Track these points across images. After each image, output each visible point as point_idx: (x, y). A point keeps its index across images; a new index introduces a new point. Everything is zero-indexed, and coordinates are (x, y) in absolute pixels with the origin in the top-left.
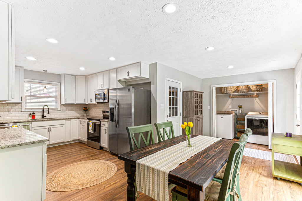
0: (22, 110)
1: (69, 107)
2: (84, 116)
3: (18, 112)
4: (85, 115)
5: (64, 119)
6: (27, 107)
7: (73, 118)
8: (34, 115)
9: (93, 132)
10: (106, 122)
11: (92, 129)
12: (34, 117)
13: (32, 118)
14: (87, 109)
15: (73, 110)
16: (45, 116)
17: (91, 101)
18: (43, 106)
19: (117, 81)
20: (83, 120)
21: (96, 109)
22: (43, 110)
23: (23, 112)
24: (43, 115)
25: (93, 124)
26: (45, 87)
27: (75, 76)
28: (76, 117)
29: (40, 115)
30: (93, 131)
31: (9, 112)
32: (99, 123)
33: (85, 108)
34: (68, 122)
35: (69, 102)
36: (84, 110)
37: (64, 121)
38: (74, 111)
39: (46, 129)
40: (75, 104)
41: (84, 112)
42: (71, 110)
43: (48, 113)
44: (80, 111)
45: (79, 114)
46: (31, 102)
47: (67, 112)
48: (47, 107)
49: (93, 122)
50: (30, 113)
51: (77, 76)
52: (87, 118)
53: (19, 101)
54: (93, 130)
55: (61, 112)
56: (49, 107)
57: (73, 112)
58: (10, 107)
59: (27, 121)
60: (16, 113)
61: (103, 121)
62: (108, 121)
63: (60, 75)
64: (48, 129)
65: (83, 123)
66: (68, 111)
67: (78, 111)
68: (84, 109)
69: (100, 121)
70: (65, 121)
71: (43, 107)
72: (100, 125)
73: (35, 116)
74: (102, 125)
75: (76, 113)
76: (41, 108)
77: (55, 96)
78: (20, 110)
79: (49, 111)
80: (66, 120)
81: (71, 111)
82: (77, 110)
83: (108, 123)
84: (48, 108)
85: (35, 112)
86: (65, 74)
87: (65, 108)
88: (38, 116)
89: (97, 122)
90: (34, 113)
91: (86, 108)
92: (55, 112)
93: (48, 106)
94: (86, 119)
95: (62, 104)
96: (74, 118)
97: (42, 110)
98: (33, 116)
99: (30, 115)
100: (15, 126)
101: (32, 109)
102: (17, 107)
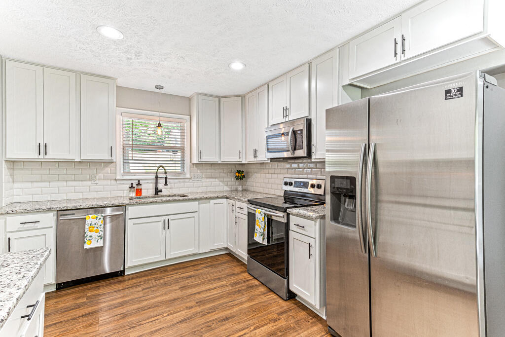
0: (118, 177)
1: (208, 171)
2: (237, 190)
3: (109, 182)
4: (240, 188)
5: (196, 199)
7: (216, 196)
8: (139, 187)
9: (265, 243)
10: (309, 218)
11: (263, 235)
12: (139, 192)
14: (244, 176)
15: (215, 178)
16: (161, 191)
17: (255, 156)
18: (156, 168)
19: (341, 88)
20: (239, 204)
21: (263, 175)
22: (157, 177)
23: (118, 182)
24: (156, 188)
25: (266, 218)
26: (159, 125)
27: (220, 98)
28: (221, 195)
29: (151, 187)
30: (266, 240)
31: (93, 182)
32: (284, 220)
33: (239, 173)
34: (205, 206)
35: (205, 159)
36: (238, 178)
37: (197, 203)
38: (216, 180)
39: (160, 223)
40: (220, 162)
41: (237, 182)
42: (212, 177)
43: (166, 184)
44: (229, 179)
45: (227, 185)
46: (133, 158)
47: (203, 180)
48: (164, 171)
49: (265, 214)
50: (132, 184)
51: (223, 97)
52: (248, 201)
53: (106, 157)
54: (266, 236)
55: (191, 181)
56: (167, 171)
57: (216, 182)
58: (94, 171)
59: (118, 204)
60: (105, 182)
61: (298, 215)
62: (316, 218)
63: (189, 99)
64: (162, 222)
65: (238, 210)
66: (205, 180)
67: (225, 180)
68: (237, 174)
69: (288, 214)
70: (199, 204)
71: (156, 171)
72: (287, 225)
73: (141, 189)
74: (292, 227)
75: (221, 184)
77: (180, 145)
78: (113, 176)
79: (166, 178)
80: (201, 201)
81: (211, 180)
82: (223, 177)
83: (315, 225)
84: (166, 173)
85: (141, 182)
86: (199, 94)
87: (198, 172)
88: (148, 189)
89: (279, 216)
90: (139, 184)
91: (241, 173)
92: (181, 180)
93: (166, 168)
94: (244, 202)
95: (193, 164)
96: (218, 198)
97: (154, 177)
98: (137, 189)
99: (132, 187)
100: (90, 216)
101: (135, 174)
102: (108, 170)
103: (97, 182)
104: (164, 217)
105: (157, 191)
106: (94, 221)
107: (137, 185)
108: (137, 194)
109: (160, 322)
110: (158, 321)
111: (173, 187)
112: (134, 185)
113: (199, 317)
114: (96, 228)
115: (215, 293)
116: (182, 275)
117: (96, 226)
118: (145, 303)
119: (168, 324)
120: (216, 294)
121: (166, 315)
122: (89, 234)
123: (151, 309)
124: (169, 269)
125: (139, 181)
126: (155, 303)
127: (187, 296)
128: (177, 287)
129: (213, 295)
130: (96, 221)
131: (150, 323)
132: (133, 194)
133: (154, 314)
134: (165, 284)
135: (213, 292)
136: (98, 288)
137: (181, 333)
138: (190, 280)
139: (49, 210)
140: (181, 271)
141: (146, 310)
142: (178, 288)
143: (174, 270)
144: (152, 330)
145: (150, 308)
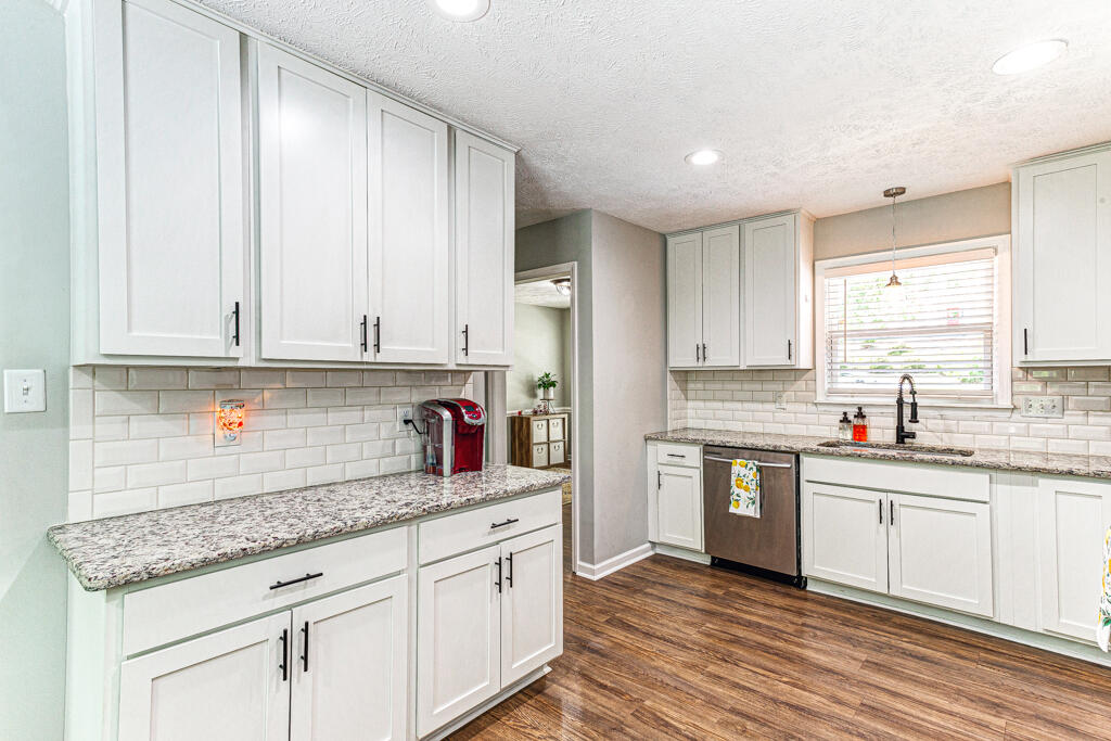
0: (819, 399)
3: (804, 407)
6: (840, 386)
8: (861, 422)
12: (860, 432)
13: (854, 438)
16: (913, 435)
22: (900, 402)
23: (820, 408)
24: (900, 428)
26: (894, 281)
31: (777, 405)
39: (872, 505)
43: (914, 419)
47: (1069, 418)
48: (910, 387)
50: (845, 414)
53: (781, 359)
55: (1016, 417)
58: (781, 387)
59: (783, 449)
60: (797, 407)
64: (877, 504)
71: (899, 387)
73: (865, 427)
76: (888, 393)
78: (811, 397)
79: (914, 405)
80: (998, 476)
84: (913, 393)
85: (865, 411)
90: (860, 415)
92: (980, 413)
97: (893, 401)
98: (855, 426)
99: (845, 420)
100: (738, 461)
101: (853, 393)
102: (801, 384)
103: (784, 405)
104: (882, 496)
105: (902, 436)
106: (743, 471)
107: (855, 416)
108: (854, 435)
109: (765, 682)
110: (764, 679)
111: (954, 428)
112: (851, 417)
113: (832, 727)
114: (745, 484)
115: (934, 720)
116: (905, 645)
117: (746, 479)
118: (778, 644)
119: (770, 694)
120: (931, 723)
121: (785, 679)
122: (735, 489)
123: (776, 658)
124: (897, 620)
125: (860, 409)
126: (793, 653)
127: (859, 682)
128: (864, 657)
129: (923, 720)
130: (747, 472)
131: (750, 673)
132: (849, 435)
133: (771, 665)
134: (848, 639)
135: (930, 715)
136: (751, 586)
137: (771, 720)
138: (912, 664)
139: (694, 442)
140: (915, 636)
141: (769, 653)
142: (864, 659)
143: (902, 627)
144: (741, 682)
145: (777, 654)
